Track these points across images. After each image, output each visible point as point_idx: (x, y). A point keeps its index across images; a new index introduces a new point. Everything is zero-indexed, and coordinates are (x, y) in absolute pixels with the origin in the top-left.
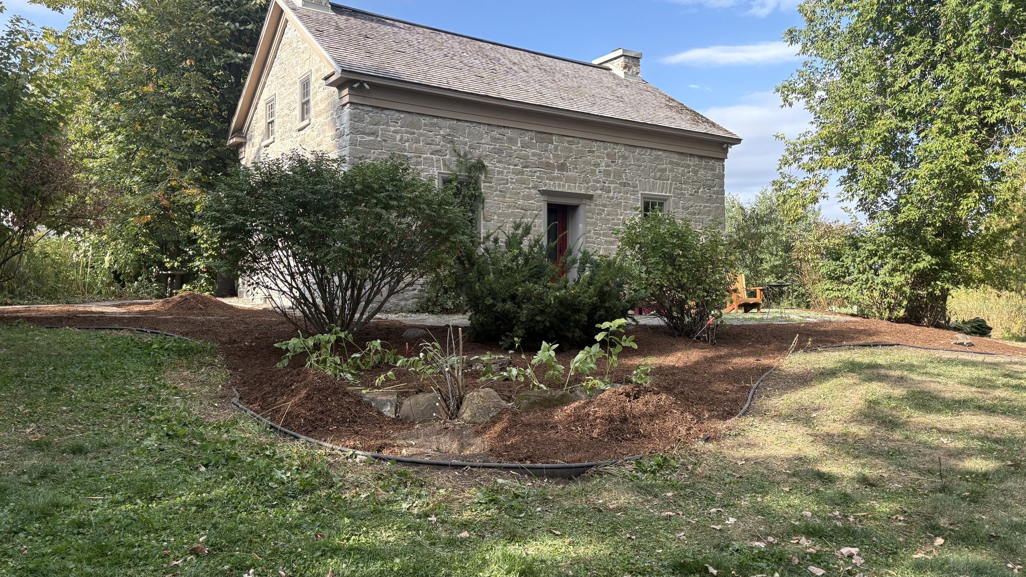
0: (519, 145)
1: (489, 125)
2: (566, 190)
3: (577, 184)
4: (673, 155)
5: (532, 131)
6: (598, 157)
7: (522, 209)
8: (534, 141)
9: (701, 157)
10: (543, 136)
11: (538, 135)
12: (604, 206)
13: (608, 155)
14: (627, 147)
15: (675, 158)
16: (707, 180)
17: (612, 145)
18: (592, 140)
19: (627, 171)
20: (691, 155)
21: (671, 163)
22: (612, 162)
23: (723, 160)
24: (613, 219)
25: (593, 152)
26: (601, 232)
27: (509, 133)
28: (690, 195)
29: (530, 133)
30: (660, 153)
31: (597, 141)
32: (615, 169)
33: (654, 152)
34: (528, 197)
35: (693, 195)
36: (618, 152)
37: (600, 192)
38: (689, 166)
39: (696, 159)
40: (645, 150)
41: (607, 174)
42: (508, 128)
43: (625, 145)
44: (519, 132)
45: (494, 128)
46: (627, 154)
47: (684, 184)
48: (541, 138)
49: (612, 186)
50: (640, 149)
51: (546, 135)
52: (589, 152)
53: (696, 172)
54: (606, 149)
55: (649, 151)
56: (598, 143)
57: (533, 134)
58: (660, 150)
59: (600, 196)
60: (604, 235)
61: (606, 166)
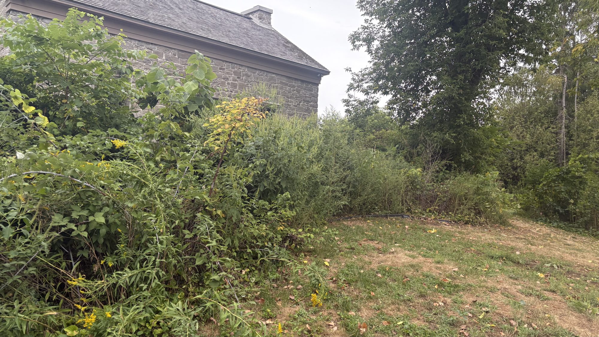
0: (164, 58)
1: (139, 41)
4: (283, 78)
5: (175, 49)
6: (228, 73)
8: (177, 57)
9: (303, 81)
10: (183, 53)
11: (180, 52)
13: (235, 73)
14: (250, 69)
15: (285, 80)
16: (306, 97)
17: (238, 66)
18: (223, 61)
19: (249, 85)
20: (296, 79)
21: (281, 83)
22: (238, 78)
23: (317, 85)
25: (224, 69)
27: (156, 48)
28: (294, 106)
29: (174, 50)
30: (274, 75)
31: (227, 62)
32: (240, 83)
33: (270, 75)
35: (296, 106)
36: (243, 72)
38: (294, 87)
39: (299, 82)
40: (263, 72)
41: (234, 86)
42: (155, 44)
43: (248, 67)
44: (165, 49)
45: (143, 44)
46: (249, 73)
47: (290, 98)
48: (182, 55)
50: (260, 71)
51: (186, 53)
52: (220, 69)
53: (298, 92)
54: (233, 68)
55: (265, 73)
56: (228, 64)
57: (176, 51)
58: (274, 73)
61: (233, 80)
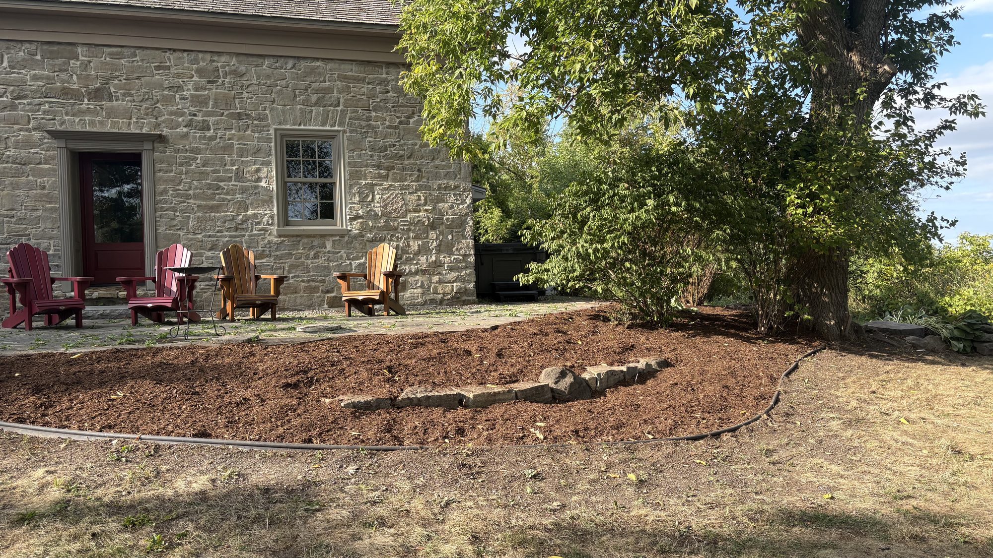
0: (5, 64)
2: (108, 128)
3: (134, 120)
4: (347, 66)
5: (30, 42)
6: (178, 75)
7: (14, 163)
8: (38, 57)
10: (55, 48)
11: (45, 47)
12: (196, 151)
13: (200, 72)
14: (241, 58)
15: (353, 71)
17: (208, 57)
18: (165, 50)
19: (245, 95)
21: (342, 78)
22: (209, 82)
24: (214, 172)
25: (168, 68)
26: (191, 192)
28: (389, 127)
29: (27, 45)
30: (318, 64)
31: (175, 50)
32: (216, 94)
33: (303, 64)
34: (28, 144)
35: (395, 128)
36: (223, 67)
37: (185, 130)
40: (282, 60)
41: (200, 101)
43: (238, 54)
44: (5, 44)
46: (242, 69)
47: (375, 110)
48: (51, 52)
49: (212, 120)
50: (273, 60)
51: (62, 47)
52: (158, 68)
54: (195, 61)
56: (177, 54)
57: (33, 47)
58: (318, 59)
59: (185, 136)
60: (196, 197)
61: (196, 89)
